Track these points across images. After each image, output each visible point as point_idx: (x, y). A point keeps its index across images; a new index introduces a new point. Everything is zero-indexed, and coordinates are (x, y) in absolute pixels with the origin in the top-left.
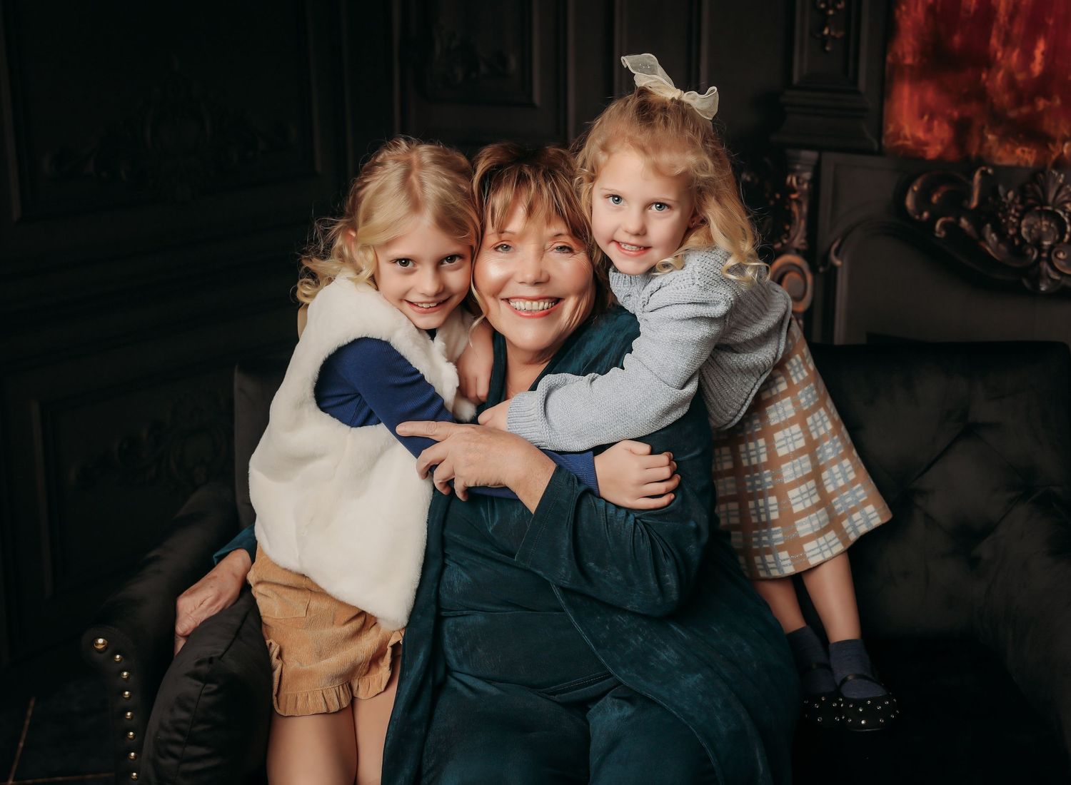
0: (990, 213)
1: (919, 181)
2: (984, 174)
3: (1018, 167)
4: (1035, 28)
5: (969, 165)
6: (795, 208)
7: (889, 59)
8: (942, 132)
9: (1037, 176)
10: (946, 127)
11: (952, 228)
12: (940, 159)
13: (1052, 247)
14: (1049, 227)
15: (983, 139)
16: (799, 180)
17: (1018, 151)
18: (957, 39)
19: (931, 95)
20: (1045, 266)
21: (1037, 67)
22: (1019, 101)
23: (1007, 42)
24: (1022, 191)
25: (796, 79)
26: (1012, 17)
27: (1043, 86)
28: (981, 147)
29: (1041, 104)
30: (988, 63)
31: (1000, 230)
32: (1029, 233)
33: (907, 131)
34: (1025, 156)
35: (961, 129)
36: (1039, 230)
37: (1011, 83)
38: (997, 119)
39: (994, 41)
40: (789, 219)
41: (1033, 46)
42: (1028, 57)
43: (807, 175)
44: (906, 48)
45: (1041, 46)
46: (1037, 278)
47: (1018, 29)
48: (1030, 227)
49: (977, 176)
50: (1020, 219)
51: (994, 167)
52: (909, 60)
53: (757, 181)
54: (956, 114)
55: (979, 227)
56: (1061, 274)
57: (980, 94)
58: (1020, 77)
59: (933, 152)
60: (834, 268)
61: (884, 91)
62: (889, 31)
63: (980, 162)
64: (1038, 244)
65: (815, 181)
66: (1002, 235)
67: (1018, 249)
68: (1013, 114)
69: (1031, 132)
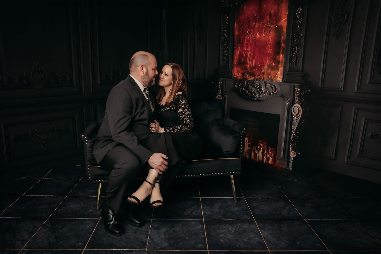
0: (247, 88)
1: (237, 83)
2: (246, 81)
3: (251, 80)
4: (253, 58)
5: (244, 80)
6: (220, 87)
7: (233, 63)
8: (241, 75)
9: (254, 81)
10: (241, 74)
11: (242, 90)
12: (240, 79)
13: (256, 93)
14: (255, 90)
15: (246, 76)
16: (221, 83)
17: (251, 78)
18: (242, 60)
19: (239, 69)
20: (255, 96)
21: (254, 64)
22: (251, 70)
23: (249, 60)
24: (252, 84)
25: (220, 67)
26: (250, 57)
27: (254, 67)
28: (246, 77)
29: (254, 70)
30: (247, 64)
31: (249, 90)
32: (253, 91)
33: (236, 75)
34: (252, 78)
35: (243, 74)
36: (254, 90)
37: (250, 67)
38: (248, 72)
39: (247, 60)
40: (219, 89)
41: (253, 61)
42: (252, 63)
43: (221, 82)
44: (235, 61)
45: (254, 61)
46: (254, 98)
47: (251, 58)
48: (253, 90)
49: (245, 82)
50: (252, 88)
51: (248, 80)
52: (236, 63)
53: (214, 83)
54: (242, 72)
55: (246, 90)
56: (257, 97)
57: (246, 68)
58: (251, 66)
59: (239, 78)
60: (225, 97)
61: (232, 69)
62: (233, 59)
63: (246, 79)
64: (254, 92)
65: (223, 83)
66: (249, 91)
67: (251, 94)
68: (250, 72)
69: (253, 75)
